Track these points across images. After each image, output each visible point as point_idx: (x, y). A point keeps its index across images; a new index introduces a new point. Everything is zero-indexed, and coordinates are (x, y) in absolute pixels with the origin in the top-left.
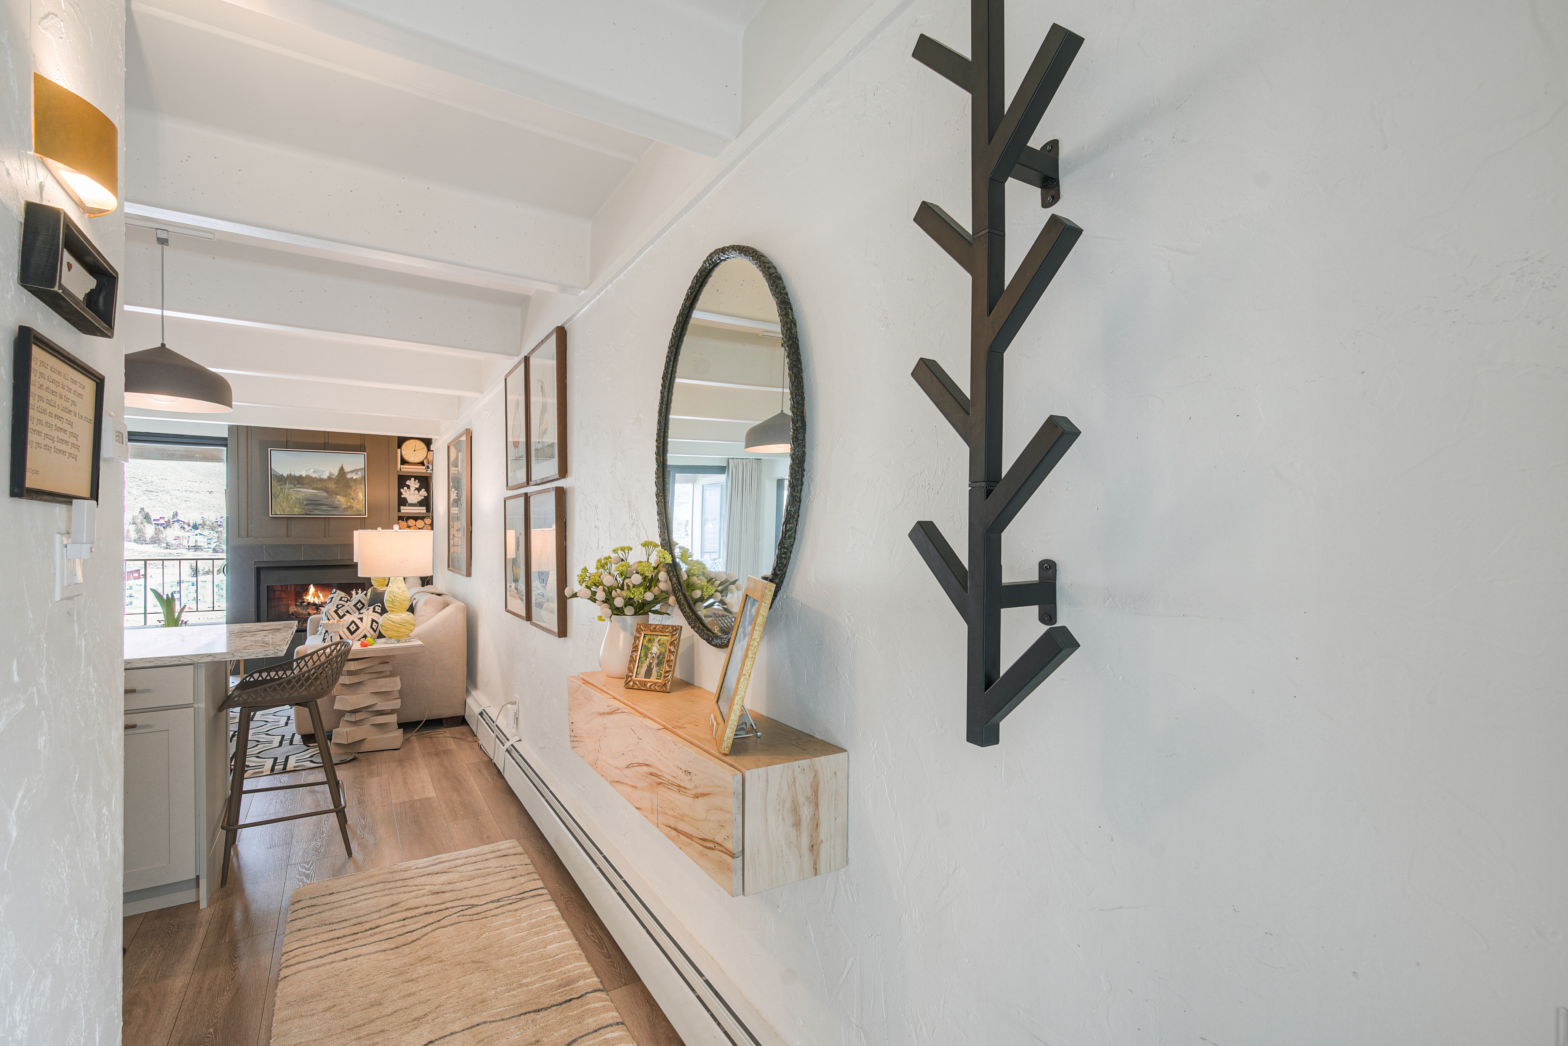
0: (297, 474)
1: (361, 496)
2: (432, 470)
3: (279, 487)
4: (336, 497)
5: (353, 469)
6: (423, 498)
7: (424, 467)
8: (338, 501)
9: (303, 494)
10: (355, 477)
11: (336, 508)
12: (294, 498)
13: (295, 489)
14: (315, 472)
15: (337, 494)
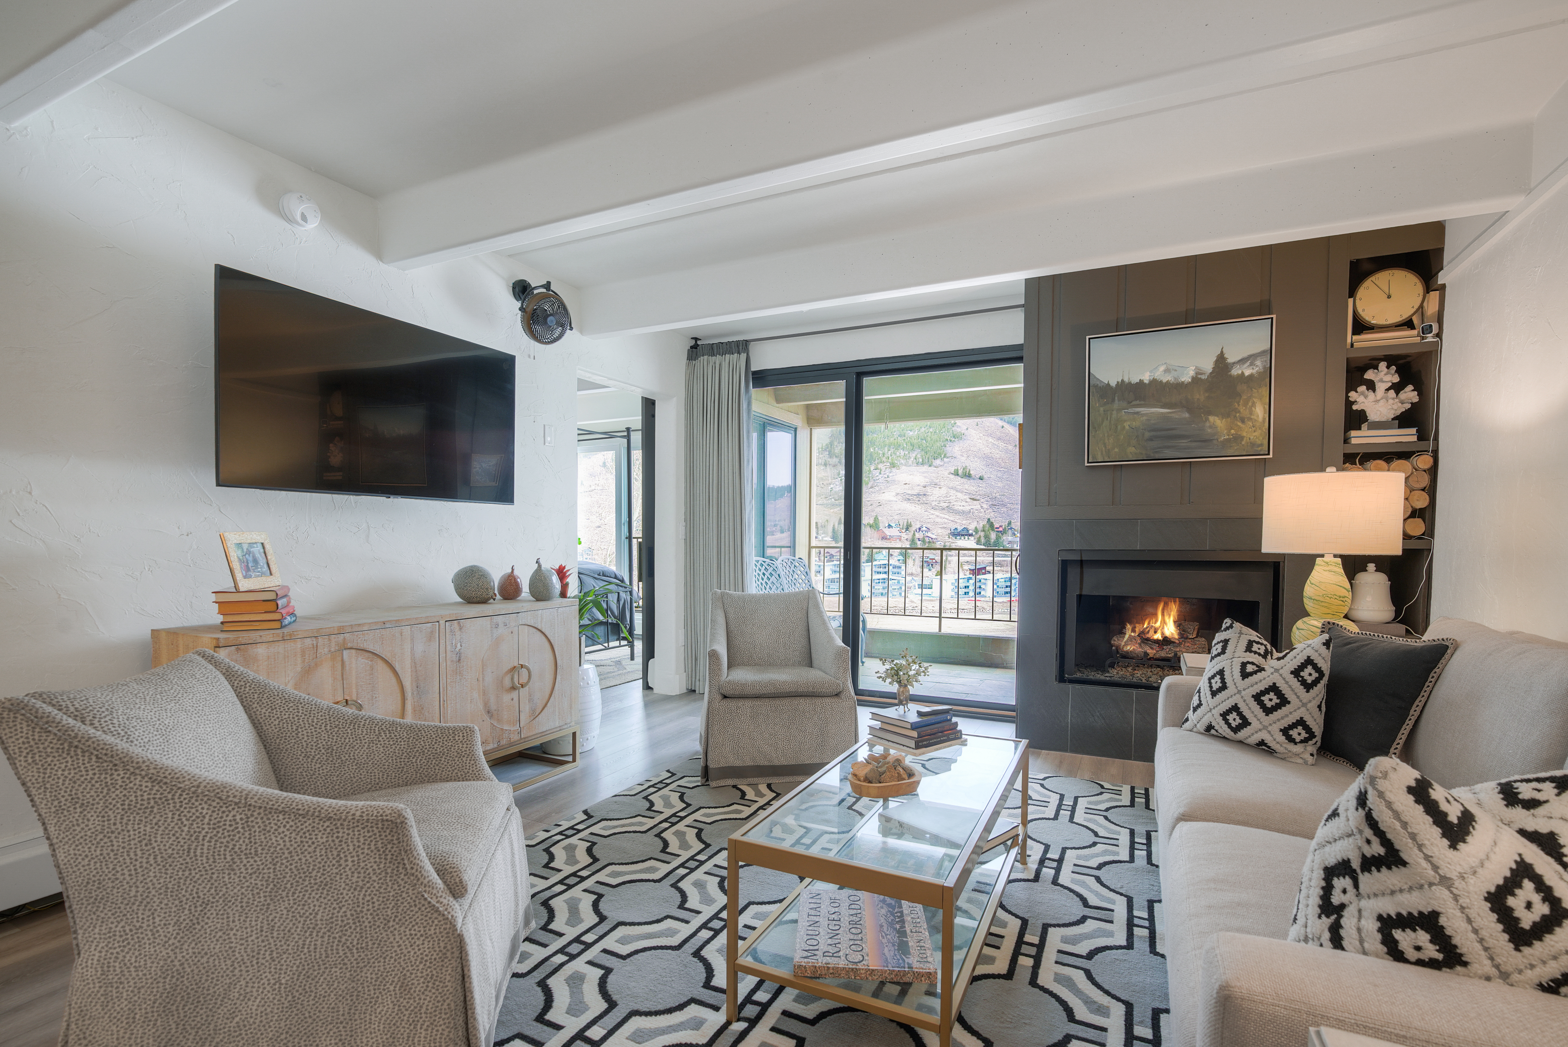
0: (1135, 380)
1: (1260, 411)
2: (1439, 335)
3: (1102, 409)
4: (1207, 419)
5: (1245, 355)
6: (1409, 406)
7: (1415, 332)
8: (1210, 427)
9: (1145, 418)
10: (1247, 373)
11: (1206, 441)
12: (1127, 427)
13: (1130, 410)
14: (1167, 371)
15: (1210, 413)
